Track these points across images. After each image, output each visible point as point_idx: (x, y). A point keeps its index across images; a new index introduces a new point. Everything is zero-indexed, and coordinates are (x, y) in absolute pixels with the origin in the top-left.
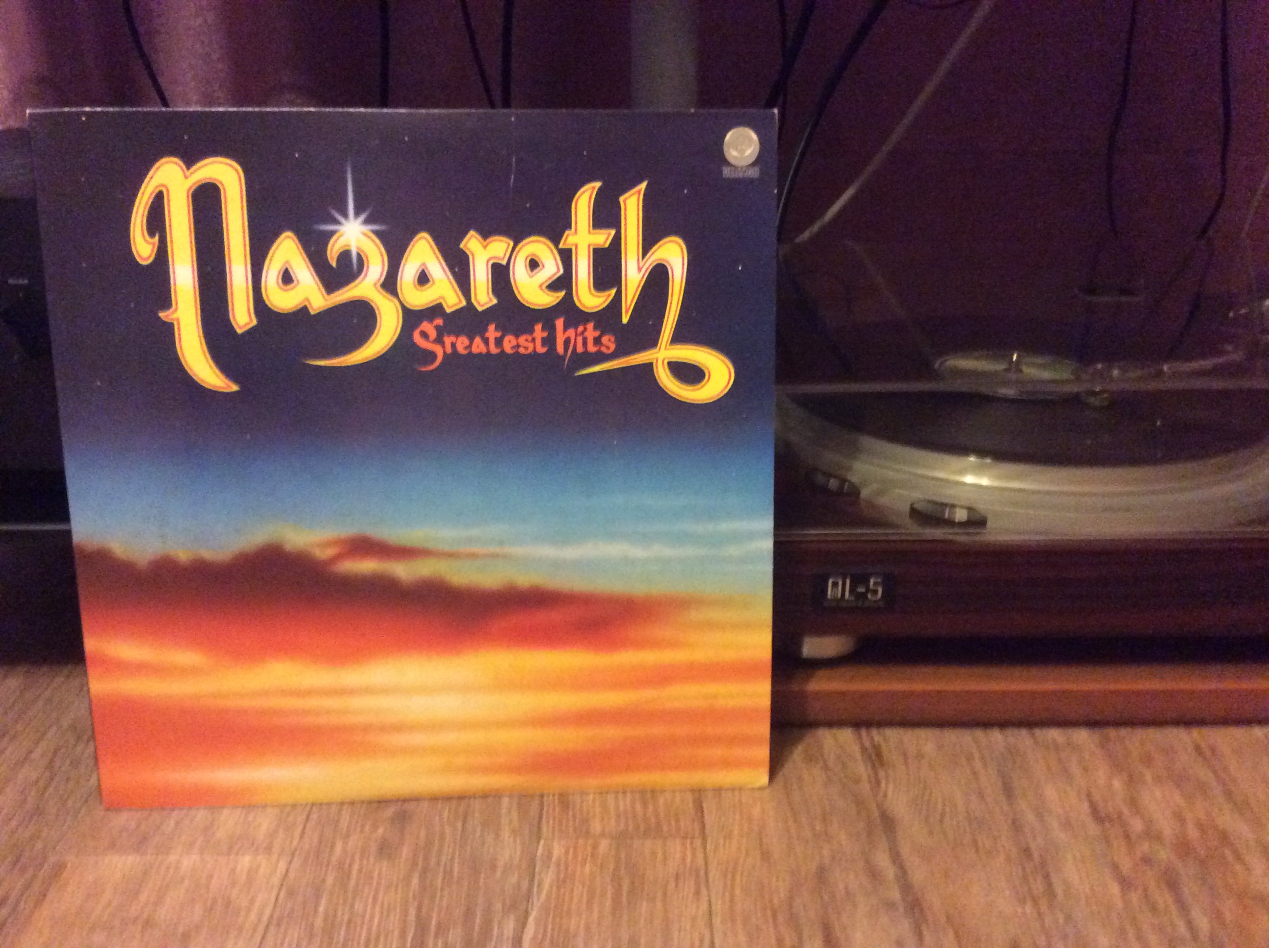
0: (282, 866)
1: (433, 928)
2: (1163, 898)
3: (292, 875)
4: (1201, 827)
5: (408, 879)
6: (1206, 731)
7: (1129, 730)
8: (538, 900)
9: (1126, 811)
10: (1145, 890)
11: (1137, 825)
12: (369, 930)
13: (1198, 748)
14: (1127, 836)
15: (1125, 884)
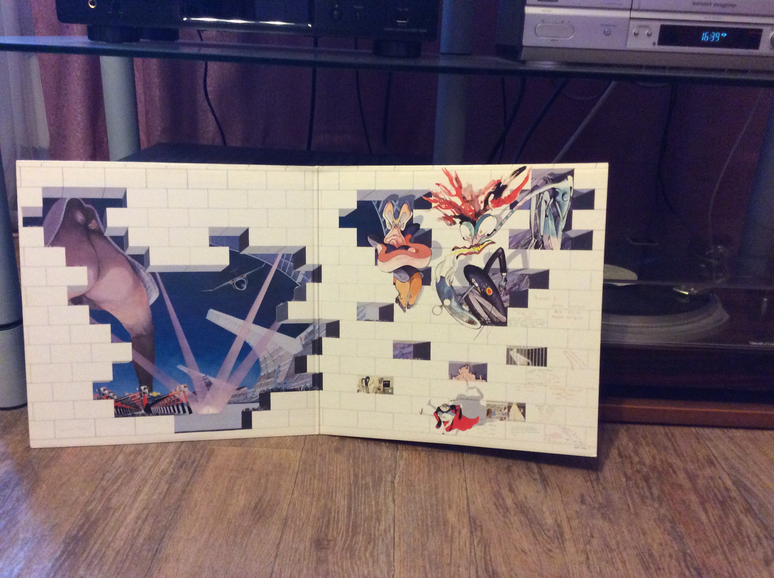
0: (299, 454)
1: (360, 476)
2: (642, 484)
3: (303, 457)
4: (662, 462)
5: (348, 460)
6: (671, 428)
7: (639, 426)
8: (399, 470)
9: (632, 454)
10: (636, 480)
11: (636, 459)
12: (336, 476)
13: (666, 434)
14: (632, 463)
15: (628, 478)
